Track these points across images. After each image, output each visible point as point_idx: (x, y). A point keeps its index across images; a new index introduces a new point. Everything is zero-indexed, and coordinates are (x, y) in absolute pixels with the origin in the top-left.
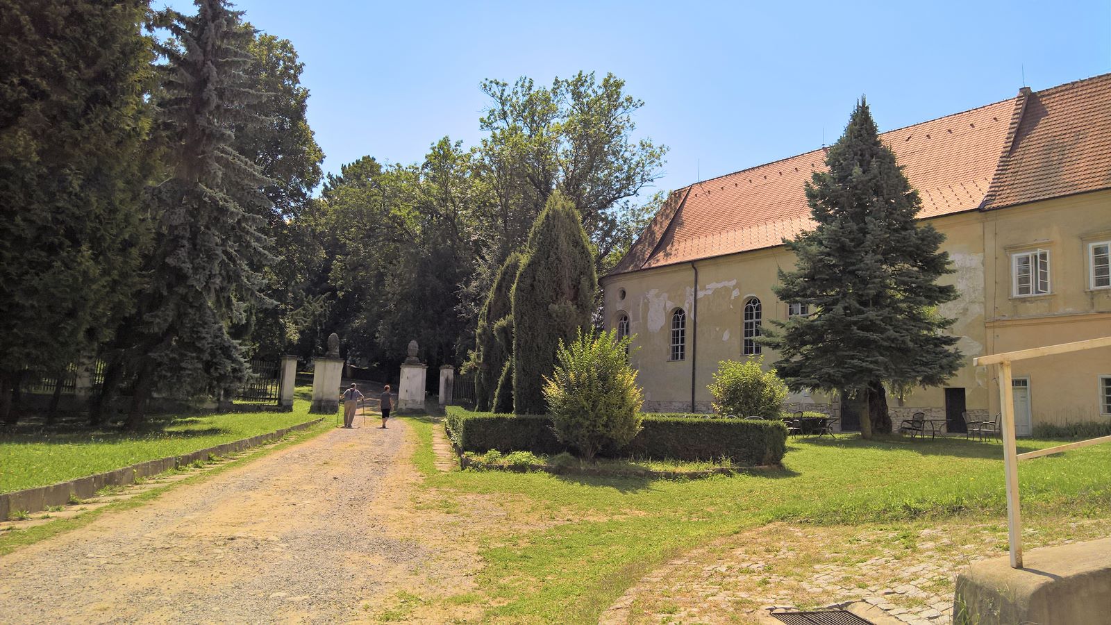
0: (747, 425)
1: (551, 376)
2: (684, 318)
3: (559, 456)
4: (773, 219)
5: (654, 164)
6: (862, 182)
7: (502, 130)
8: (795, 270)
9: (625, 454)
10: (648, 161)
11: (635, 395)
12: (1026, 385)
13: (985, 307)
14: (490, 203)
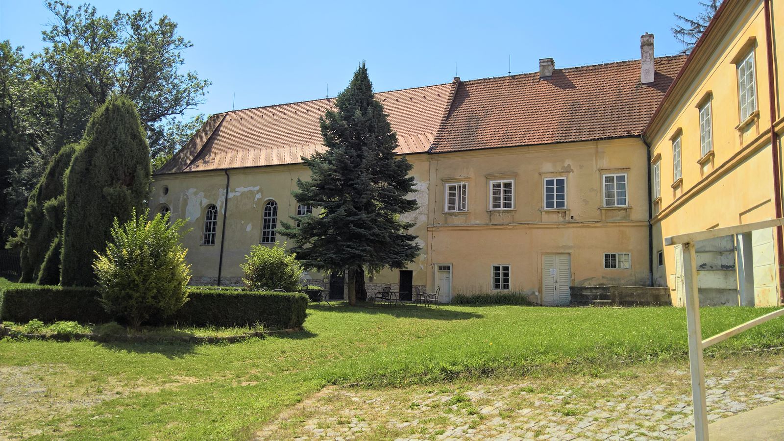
0: (277, 297)
1: (103, 252)
2: (216, 212)
3: (106, 325)
4: (290, 144)
5: (199, 93)
6: (361, 121)
7: (64, 45)
8: (309, 180)
9: (170, 322)
10: (193, 90)
11: (184, 271)
12: (450, 270)
13: (428, 217)
14: (48, 103)
